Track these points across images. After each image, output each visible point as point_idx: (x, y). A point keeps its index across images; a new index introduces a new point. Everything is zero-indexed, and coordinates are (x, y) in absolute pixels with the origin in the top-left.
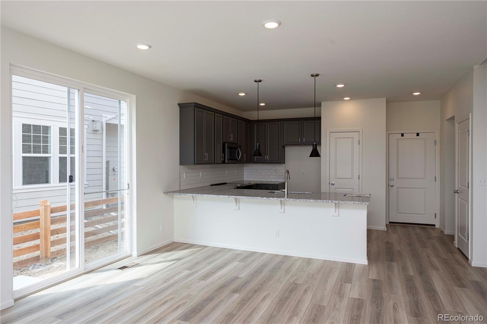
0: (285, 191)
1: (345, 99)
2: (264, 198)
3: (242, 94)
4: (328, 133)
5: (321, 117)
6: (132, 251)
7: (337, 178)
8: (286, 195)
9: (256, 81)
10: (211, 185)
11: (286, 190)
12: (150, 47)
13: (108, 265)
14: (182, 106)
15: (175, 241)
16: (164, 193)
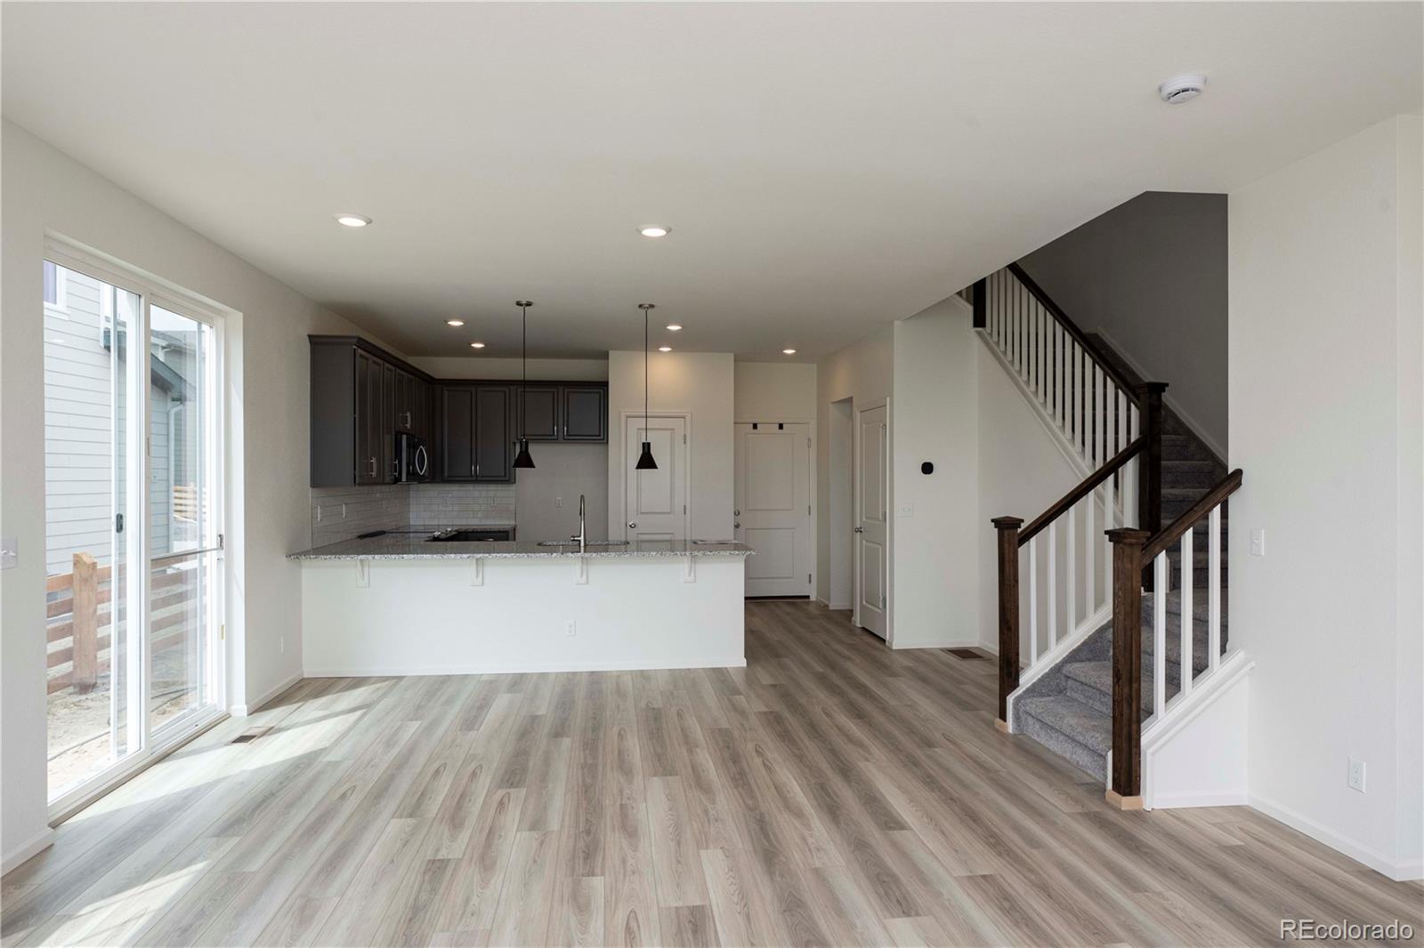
0: (580, 541)
1: (662, 349)
2: (555, 554)
3: (456, 323)
4: (623, 419)
5: (607, 383)
6: (229, 704)
7: (642, 513)
8: (582, 549)
9: (519, 304)
10: (362, 537)
11: (582, 538)
12: (369, 222)
13: (195, 739)
14: (317, 343)
15: (305, 676)
16: (289, 556)
